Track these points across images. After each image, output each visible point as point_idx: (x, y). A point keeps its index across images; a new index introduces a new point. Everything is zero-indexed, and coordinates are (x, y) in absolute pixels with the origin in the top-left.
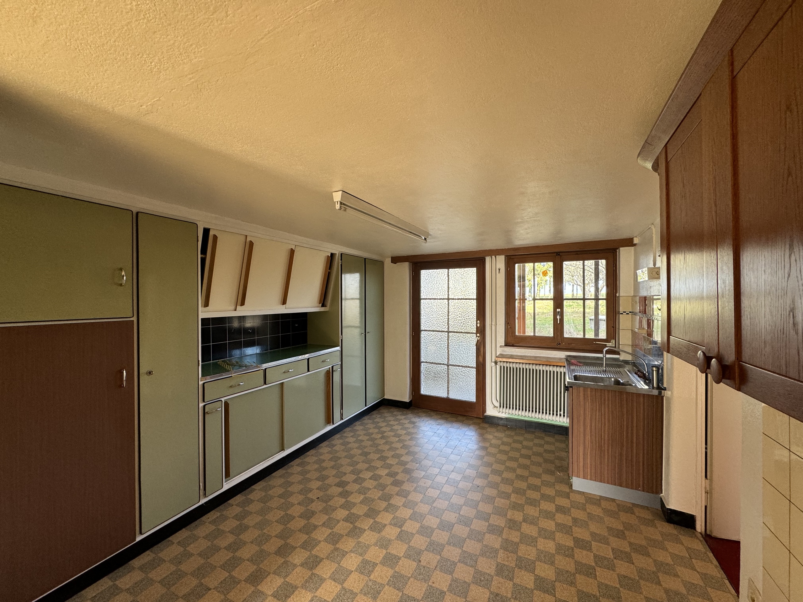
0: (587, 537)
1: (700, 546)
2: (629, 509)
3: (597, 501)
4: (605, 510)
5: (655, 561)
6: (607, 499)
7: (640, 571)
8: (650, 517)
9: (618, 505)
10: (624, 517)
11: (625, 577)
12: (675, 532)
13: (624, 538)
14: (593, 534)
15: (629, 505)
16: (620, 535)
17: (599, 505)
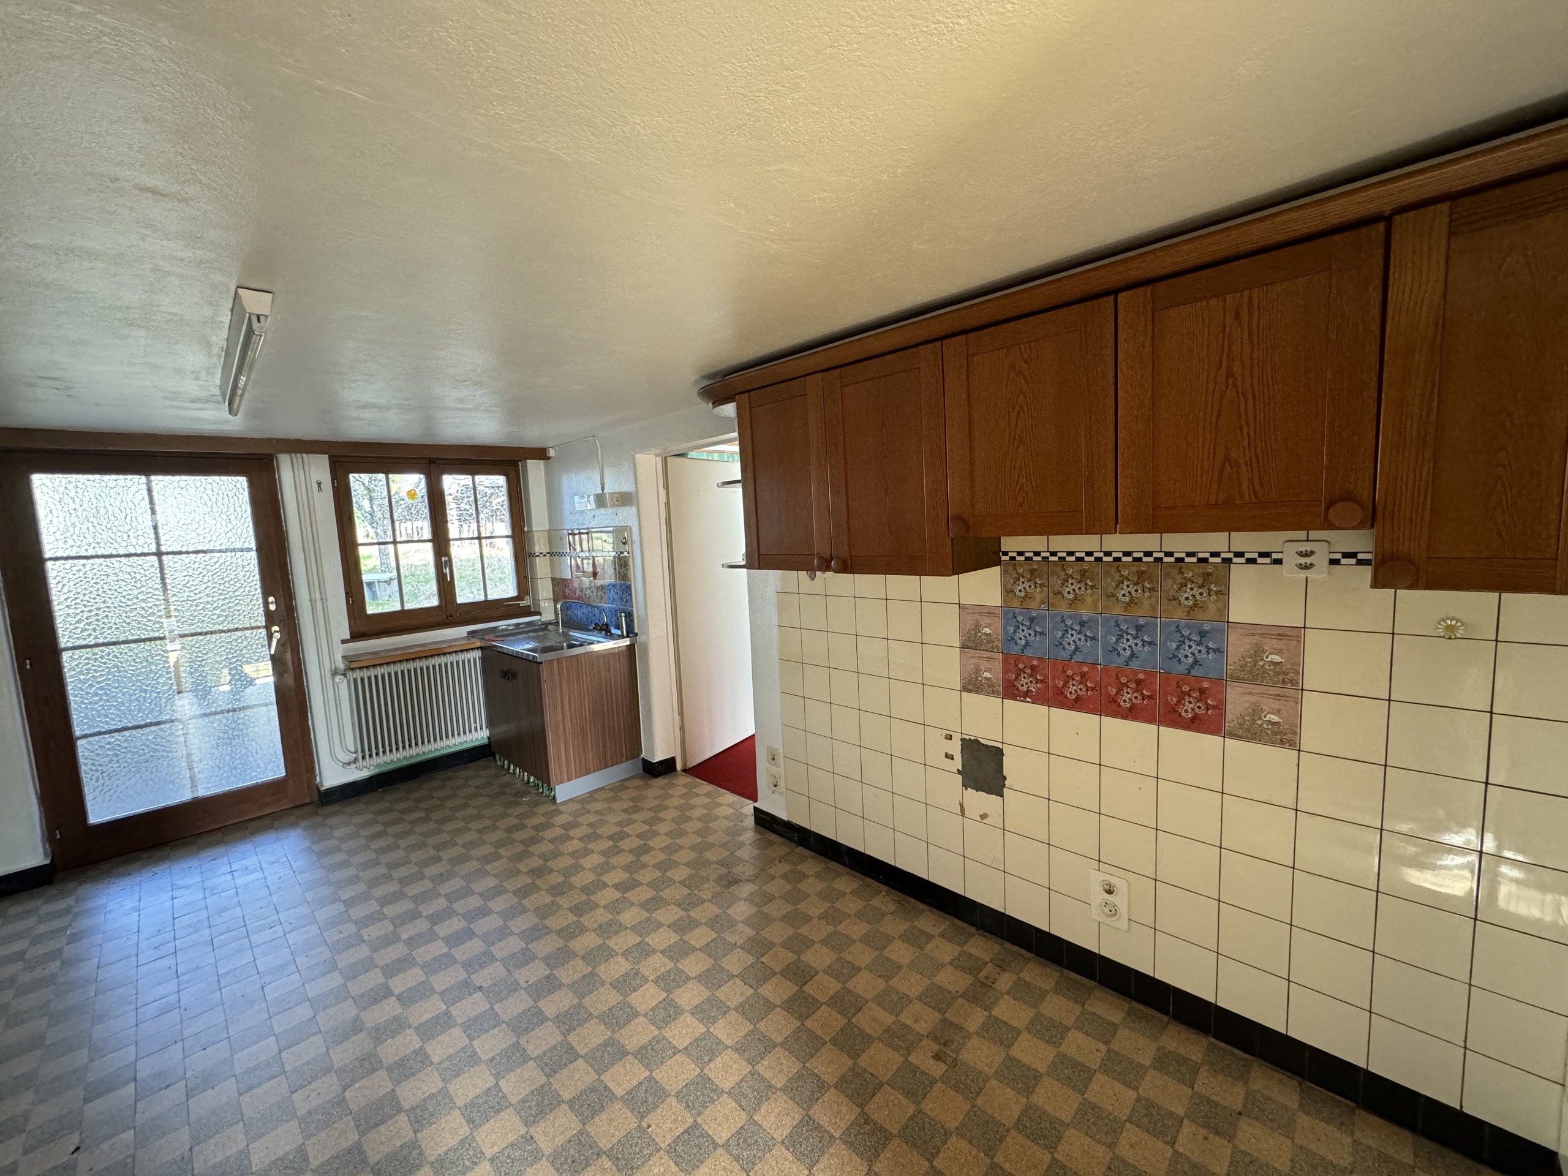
0: (615, 829)
1: (688, 779)
2: (620, 787)
3: (591, 797)
4: (606, 800)
5: (675, 808)
6: (596, 791)
7: (674, 821)
8: (641, 782)
9: (610, 789)
10: (624, 795)
11: (670, 832)
12: (666, 781)
13: (642, 809)
14: (618, 824)
15: (618, 784)
16: (636, 809)
17: (596, 800)
